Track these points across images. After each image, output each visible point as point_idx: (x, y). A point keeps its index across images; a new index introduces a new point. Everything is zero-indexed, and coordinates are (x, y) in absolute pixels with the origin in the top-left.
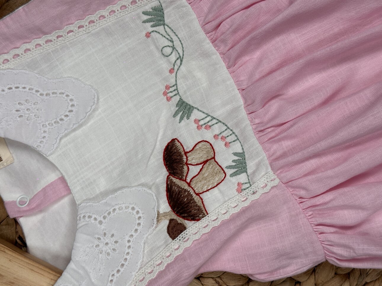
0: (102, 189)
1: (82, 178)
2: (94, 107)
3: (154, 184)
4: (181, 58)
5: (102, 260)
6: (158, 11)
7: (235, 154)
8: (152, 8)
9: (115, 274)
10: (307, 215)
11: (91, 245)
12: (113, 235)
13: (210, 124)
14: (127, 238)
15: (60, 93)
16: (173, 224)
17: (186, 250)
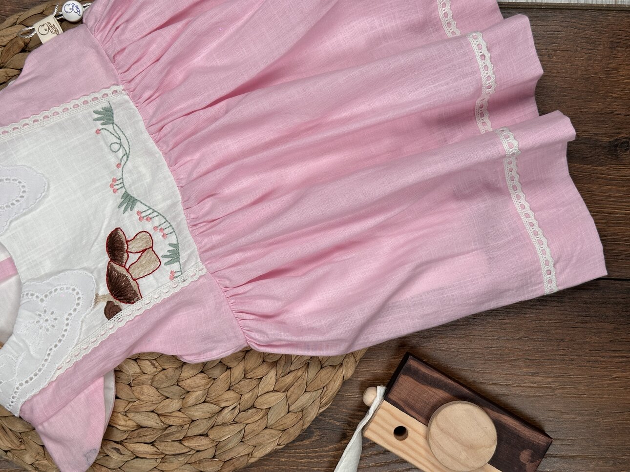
0: (47, 271)
1: (29, 260)
2: (43, 194)
3: (95, 268)
4: (126, 154)
5: (41, 335)
6: (108, 111)
7: (171, 245)
8: (102, 108)
9: (53, 349)
10: (230, 303)
11: (32, 321)
12: (52, 313)
13: (151, 216)
14: (66, 316)
15: (13, 180)
16: (109, 306)
17: (119, 329)
